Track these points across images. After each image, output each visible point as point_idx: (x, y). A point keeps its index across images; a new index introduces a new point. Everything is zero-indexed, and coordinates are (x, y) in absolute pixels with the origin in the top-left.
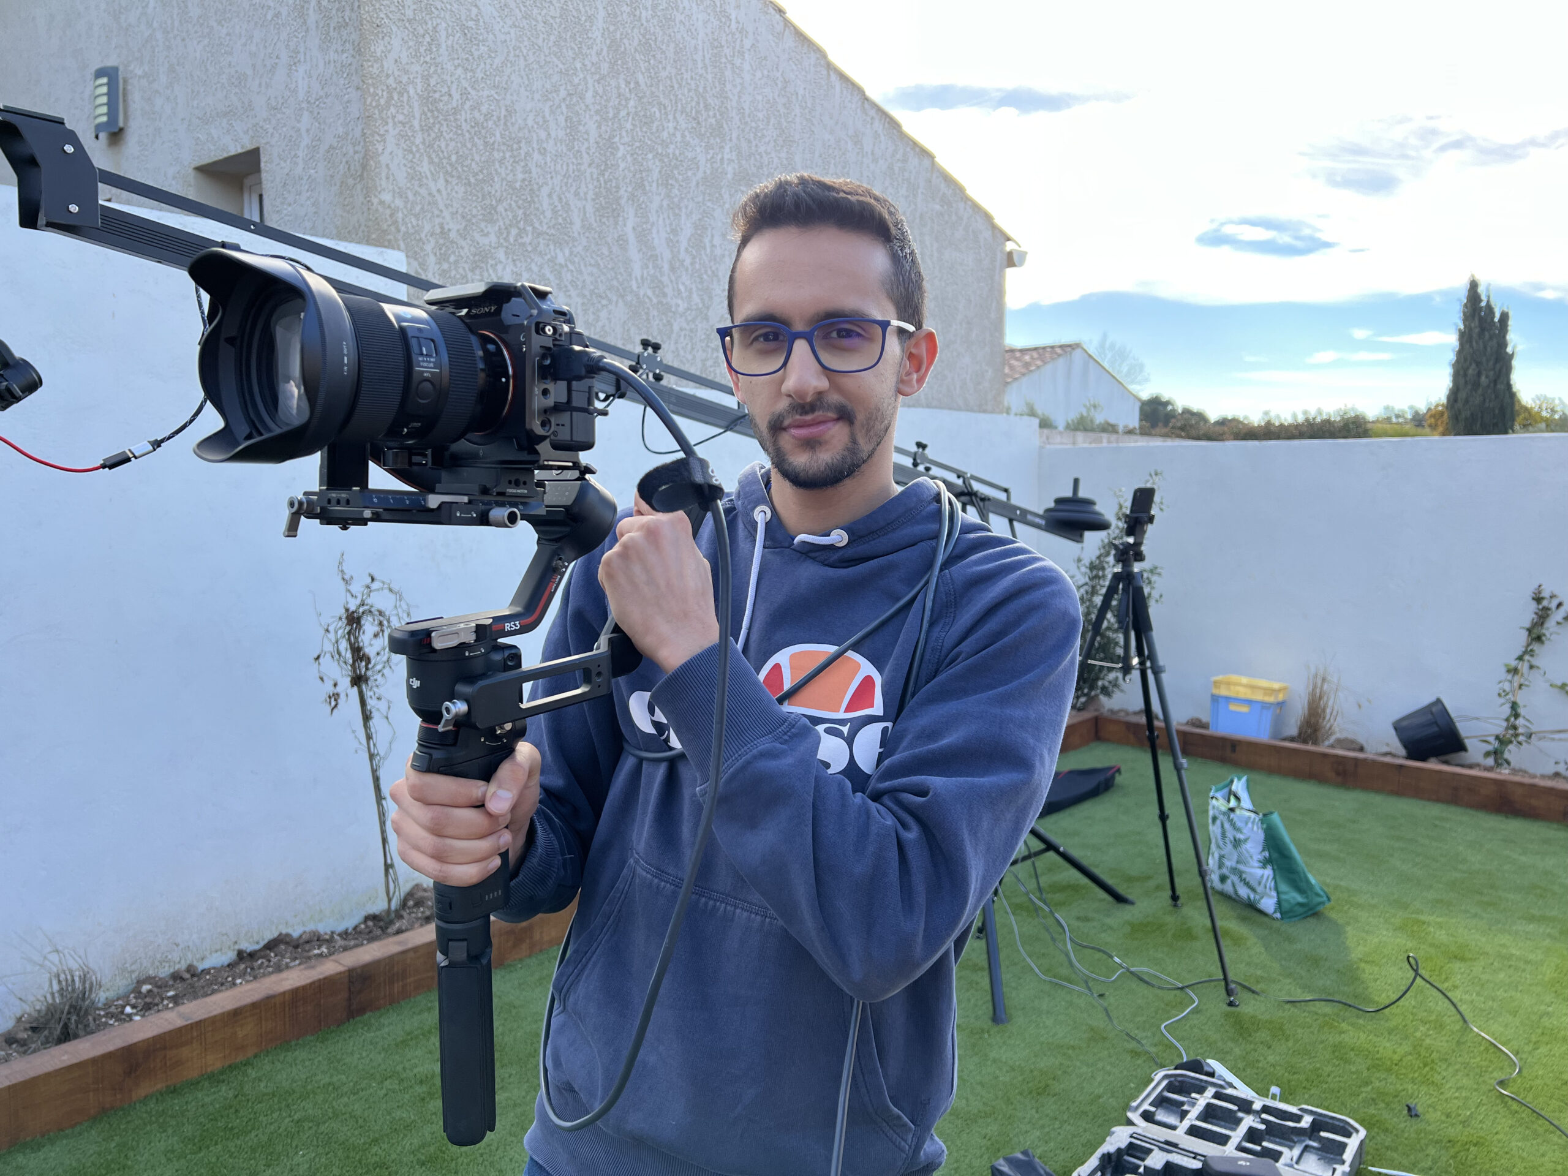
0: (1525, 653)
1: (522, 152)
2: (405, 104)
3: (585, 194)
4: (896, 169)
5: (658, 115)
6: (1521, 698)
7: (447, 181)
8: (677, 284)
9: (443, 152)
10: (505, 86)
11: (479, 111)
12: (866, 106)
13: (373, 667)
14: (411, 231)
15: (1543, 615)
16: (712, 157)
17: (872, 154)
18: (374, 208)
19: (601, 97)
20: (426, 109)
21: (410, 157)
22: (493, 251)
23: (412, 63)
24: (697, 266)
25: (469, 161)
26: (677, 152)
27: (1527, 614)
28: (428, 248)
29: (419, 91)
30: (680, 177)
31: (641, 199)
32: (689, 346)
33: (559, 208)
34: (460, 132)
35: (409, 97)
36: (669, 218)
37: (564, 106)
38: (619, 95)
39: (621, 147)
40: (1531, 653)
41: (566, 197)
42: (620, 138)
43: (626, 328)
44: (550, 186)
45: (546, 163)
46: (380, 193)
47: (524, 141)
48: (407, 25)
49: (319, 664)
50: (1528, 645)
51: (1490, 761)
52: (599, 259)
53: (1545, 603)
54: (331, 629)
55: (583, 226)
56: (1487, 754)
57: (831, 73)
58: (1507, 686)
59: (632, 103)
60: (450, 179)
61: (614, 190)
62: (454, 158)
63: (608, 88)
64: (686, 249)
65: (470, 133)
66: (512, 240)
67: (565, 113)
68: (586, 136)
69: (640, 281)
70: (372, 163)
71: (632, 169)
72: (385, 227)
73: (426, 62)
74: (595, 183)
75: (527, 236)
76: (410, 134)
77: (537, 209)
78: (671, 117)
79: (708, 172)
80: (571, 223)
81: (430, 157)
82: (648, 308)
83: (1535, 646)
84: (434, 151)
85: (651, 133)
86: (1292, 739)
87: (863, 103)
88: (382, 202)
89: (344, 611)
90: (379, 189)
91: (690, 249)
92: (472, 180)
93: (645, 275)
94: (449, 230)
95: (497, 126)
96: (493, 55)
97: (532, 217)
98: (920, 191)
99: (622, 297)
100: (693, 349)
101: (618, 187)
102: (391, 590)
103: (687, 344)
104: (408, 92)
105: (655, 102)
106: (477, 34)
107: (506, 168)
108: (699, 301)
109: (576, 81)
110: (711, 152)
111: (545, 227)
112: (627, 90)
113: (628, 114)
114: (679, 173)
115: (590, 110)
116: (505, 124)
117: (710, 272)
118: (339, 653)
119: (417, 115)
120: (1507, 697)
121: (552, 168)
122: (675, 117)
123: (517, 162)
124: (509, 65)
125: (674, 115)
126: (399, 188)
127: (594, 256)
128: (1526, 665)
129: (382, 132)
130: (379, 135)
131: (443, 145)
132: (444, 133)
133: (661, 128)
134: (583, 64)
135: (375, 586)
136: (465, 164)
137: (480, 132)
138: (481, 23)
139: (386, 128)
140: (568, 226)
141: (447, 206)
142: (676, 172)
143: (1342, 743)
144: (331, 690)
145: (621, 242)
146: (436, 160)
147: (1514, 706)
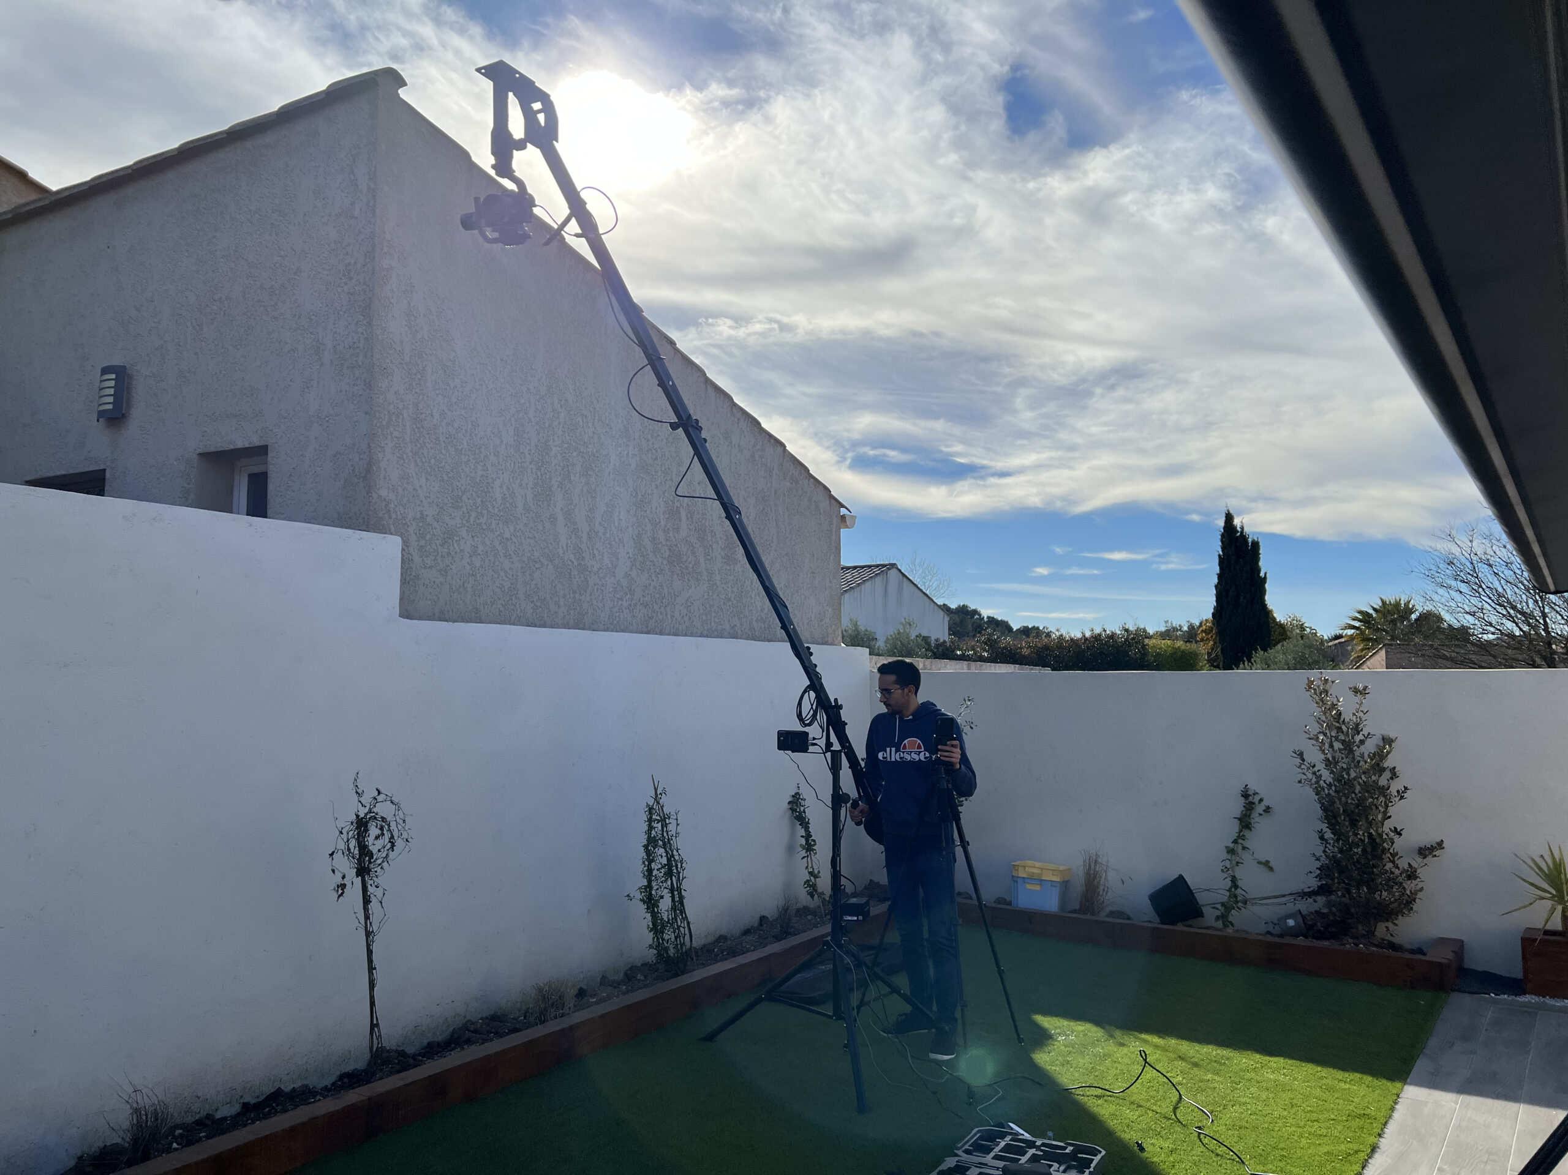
0: (1239, 837)
1: (482, 456)
2: (400, 424)
3: (527, 484)
4: (757, 457)
5: (581, 423)
6: (1239, 873)
7: (427, 479)
8: (593, 550)
9: (425, 457)
10: (471, 407)
11: (452, 426)
12: (735, 410)
13: (374, 861)
14: (399, 517)
15: (1249, 807)
16: (620, 453)
17: (739, 446)
18: (374, 501)
19: (540, 412)
20: (415, 426)
21: (402, 462)
22: (458, 530)
23: (407, 393)
24: (608, 535)
25: (443, 464)
26: (595, 451)
27: (1237, 806)
28: (411, 529)
29: (410, 413)
30: (597, 469)
31: (568, 487)
32: (601, 598)
33: (508, 495)
34: (438, 442)
35: (403, 418)
36: (588, 500)
37: (513, 419)
38: (553, 410)
39: (554, 449)
40: (1243, 838)
41: (512, 488)
42: (553, 442)
43: (554, 585)
44: (502, 480)
45: (499, 463)
46: (379, 489)
47: (483, 447)
48: (405, 367)
49: (333, 859)
50: (1241, 831)
51: (1220, 924)
52: (535, 533)
53: (1251, 799)
54: (344, 831)
55: (524, 509)
56: (1217, 918)
57: (709, 387)
58: (1228, 865)
59: (562, 415)
60: (429, 477)
61: (548, 480)
62: (433, 461)
63: (545, 405)
64: (600, 523)
65: (445, 443)
66: (472, 521)
67: (514, 425)
68: (528, 441)
69: (565, 548)
70: (374, 468)
71: (561, 464)
72: (381, 515)
73: (416, 393)
74: (535, 476)
75: (483, 517)
76: (402, 446)
77: (492, 497)
78: (590, 424)
79: (617, 465)
80: (516, 507)
81: (415, 462)
82: (571, 569)
83: (1246, 833)
84: (419, 457)
85: (576, 437)
86: (1075, 911)
87: (732, 408)
88: (380, 497)
89: (355, 817)
90: (378, 487)
91: (603, 523)
92: (445, 478)
93: (569, 543)
94: (427, 515)
95: (465, 436)
96: (464, 385)
97: (488, 503)
98: (774, 472)
99: (551, 561)
100: (603, 599)
101: (550, 479)
102: (392, 802)
103: (599, 596)
104: (403, 415)
105: (579, 414)
106: (454, 370)
107: (470, 467)
108: (609, 562)
109: (523, 401)
110: (620, 449)
111: (497, 510)
112: (559, 406)
113: (559, 424)
114: (595, 466)
115: (532, 422)
116: (471, 435)
117: (617, 540)
118: (349, 849)
119: (409, 432)
120: (1228, 872)
121: (503, 466)
122: (593, 425)
123: (478, 463)
124: (475, 391)
125: (593, 423)
126: (393, 486)
127: (532, 531)
128: (1240, 847)
129: (382, 445)
130: (380, 447)
131: (425, 454)
132: (427, 444)
133: (583, 433)
134: (528, 389)
135: (381, 798)
136: (440, 465)
137: (452, 441)
138: (457, 363)
139: (385, 442)
140: (513, 508)
141: (426, 498)
142: (593, 466)
143: (1112, 914)
144: (340, 881)
145: (552, 520)
146: (420, 464)
147: (1234, 880)
